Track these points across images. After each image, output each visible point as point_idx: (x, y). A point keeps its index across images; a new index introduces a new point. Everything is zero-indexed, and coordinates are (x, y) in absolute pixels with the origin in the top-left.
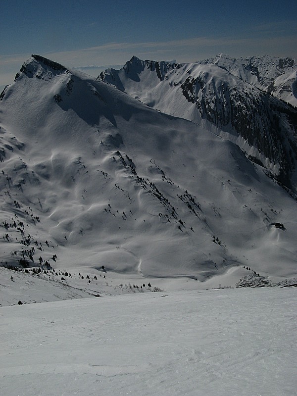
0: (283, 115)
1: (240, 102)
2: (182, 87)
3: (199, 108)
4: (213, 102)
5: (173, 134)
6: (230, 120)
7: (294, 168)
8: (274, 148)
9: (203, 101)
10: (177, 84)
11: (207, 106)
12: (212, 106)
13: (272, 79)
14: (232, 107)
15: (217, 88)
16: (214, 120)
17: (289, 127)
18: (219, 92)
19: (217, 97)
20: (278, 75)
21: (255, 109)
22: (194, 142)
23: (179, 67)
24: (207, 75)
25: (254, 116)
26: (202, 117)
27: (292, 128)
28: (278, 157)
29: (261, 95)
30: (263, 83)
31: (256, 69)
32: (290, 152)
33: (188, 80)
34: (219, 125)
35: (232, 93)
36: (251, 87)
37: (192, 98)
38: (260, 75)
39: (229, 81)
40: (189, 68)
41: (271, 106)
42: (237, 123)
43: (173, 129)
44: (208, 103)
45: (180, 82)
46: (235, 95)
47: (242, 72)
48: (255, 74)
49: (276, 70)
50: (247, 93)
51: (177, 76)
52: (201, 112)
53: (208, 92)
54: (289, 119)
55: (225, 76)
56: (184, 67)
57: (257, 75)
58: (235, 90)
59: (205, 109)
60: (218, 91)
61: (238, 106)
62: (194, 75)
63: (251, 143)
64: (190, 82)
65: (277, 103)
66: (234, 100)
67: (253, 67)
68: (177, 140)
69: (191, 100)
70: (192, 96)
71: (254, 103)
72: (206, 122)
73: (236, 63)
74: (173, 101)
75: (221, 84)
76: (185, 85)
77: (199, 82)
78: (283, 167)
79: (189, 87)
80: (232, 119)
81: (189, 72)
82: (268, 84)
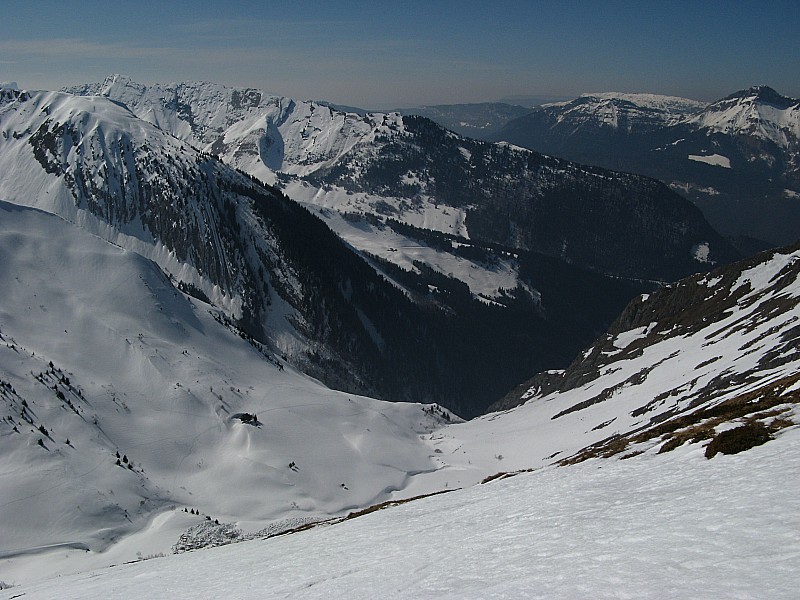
0: (244, 199)
1: (156, 174)
2: (31, 140)
3: (70, 186)
4: (100, 174)
5: (16, 241)
6: (138, 211)
7: (269, 304)
8: (229, 265)
9: (79, 173)
10: (21, 136)
11: (87, 183)
12: (99, 182)
13: (220, 130)
14: (140, 185)
15: (108, 144)
16: (104, 211)
17: (256, 222)
18: (113, 154)
19: (108, 163)
20: (231, 122)
21: (188, 189)
22: (63, 257)
23: (24, 98)
24: (86, 119)
25: (186, 202)
26: (78, 205)
27: (261, 224)
28: (238, 282)
29: (198, 161)
30: (201, 138)
31: (188, 108)
32: (261, 271)
33: (44, 128)
34: (115, 221)
35: (140, 157)
36: (179, 144)
37: (55, 166)
38: (196, 121)
39: (132, 130)
40: (46, 102)
41: (220, 182)
42: (152, 216)
43: (14, 232)
44: (91, 177)
45: (28, 131)
46: (147, 160)
47: (160, 115)
48: (186, 118)
49: (228, 111)
50: (170, 157)
51: (21, 118)
52: (75, 196)
53: (89, 153)
54: (255, 207)
55: (125, 120)
56: (35, 99)
57: (190, 120)
58: (146, 149)
59: (84, 190)
60: (109, 151)
61: (154, 183)
62: (59, 118)
63: (181, 257)
64: (50, 130)
65: (231, 177)
66: (145, 171)
67: (181, 104)
68: (24, 255)
69: (54, 170)
70: (55, 162)
71: (185, 176)
72: (88, 218)
73: (147, 96)
74: (12, 171)
75: (116, 138)
76: (39, 137)
77: (69, 133)
78: (248, 303)
79: (47, 142)
80: (142, 210)
81: (47, 111)
82: (212, 139)
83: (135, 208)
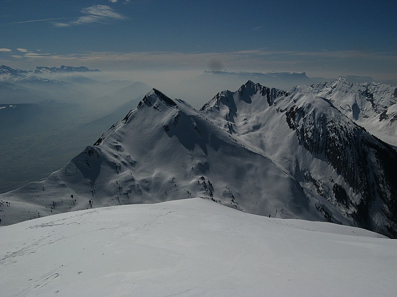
0: (372, 150)
1: (334, 134)
2: (286, 113)
3: (298, 135)
4: (311, 131)
5: (250, 166)
6: (324, 149)
7: (374, 200)
8: (359, 179)
9: (302, 130)
10: (283, 111)
11: (305, 135)
12: (310, 134)
13: (386, 107)
14: (327, 138)
15: (316, 118)
16: (310, 147)
17: (375, 161)
18: (318, 123)
19: (315, 127)
20: (392, 104)
21: (347, 142)
23: (287, 95)
24: (309, 106)
25: (345, 148)
26: (299, 143)
27: (378, 162)
28: (361, 188)
29: (354, 129)
30: (376, 110)
31: (372, 95)
32: (373, 184)
33: (292, 109)
34: (313, 152)
35: (329, 125)
37: (293, 125)
38: (374, 102)
39: (328, 113)
40: (295, 98)
41: (362, 140)
42: (330, 152)
44: (307, 132)
45: (286, 109)
46: (332, 127)
47: (358, 98)
48: (370, 100)
50: (342, 127)
51: (284, 103)
52: (299, 139)
53: (308, 121)
54: (376, 154)
55: (326, 108)
56: (291, 95)
57: (372, 101)
58: (332, 122)
59: (303, 137)
60: (316, 121)
61: (333, 137)
62: (299, 105)
63: (339, 172)
64: (294, 110)
66: (330, 132)
67: (368, 93)
69: (292, 127)
70: (294, 124)
71: (347, 136)
72: (302, 149)
73: (353, 88)
74: (276, 126)
75: (320, 116)
76: (290, 112)
77: (301, 112)
78: (364, 198)
79: (293, 114)
80: (326, 149)
81: (295, 101)
82: (381, 112)
83: (323, 148)
